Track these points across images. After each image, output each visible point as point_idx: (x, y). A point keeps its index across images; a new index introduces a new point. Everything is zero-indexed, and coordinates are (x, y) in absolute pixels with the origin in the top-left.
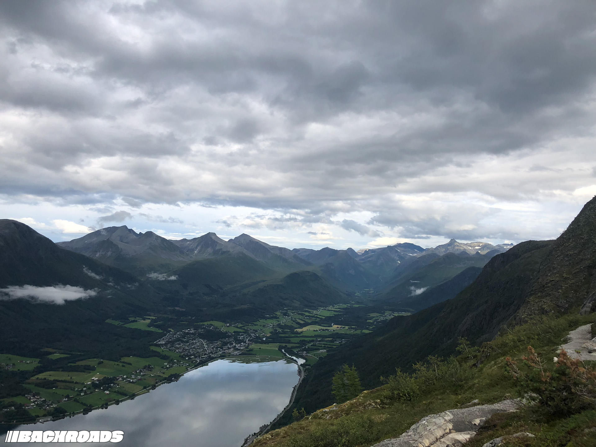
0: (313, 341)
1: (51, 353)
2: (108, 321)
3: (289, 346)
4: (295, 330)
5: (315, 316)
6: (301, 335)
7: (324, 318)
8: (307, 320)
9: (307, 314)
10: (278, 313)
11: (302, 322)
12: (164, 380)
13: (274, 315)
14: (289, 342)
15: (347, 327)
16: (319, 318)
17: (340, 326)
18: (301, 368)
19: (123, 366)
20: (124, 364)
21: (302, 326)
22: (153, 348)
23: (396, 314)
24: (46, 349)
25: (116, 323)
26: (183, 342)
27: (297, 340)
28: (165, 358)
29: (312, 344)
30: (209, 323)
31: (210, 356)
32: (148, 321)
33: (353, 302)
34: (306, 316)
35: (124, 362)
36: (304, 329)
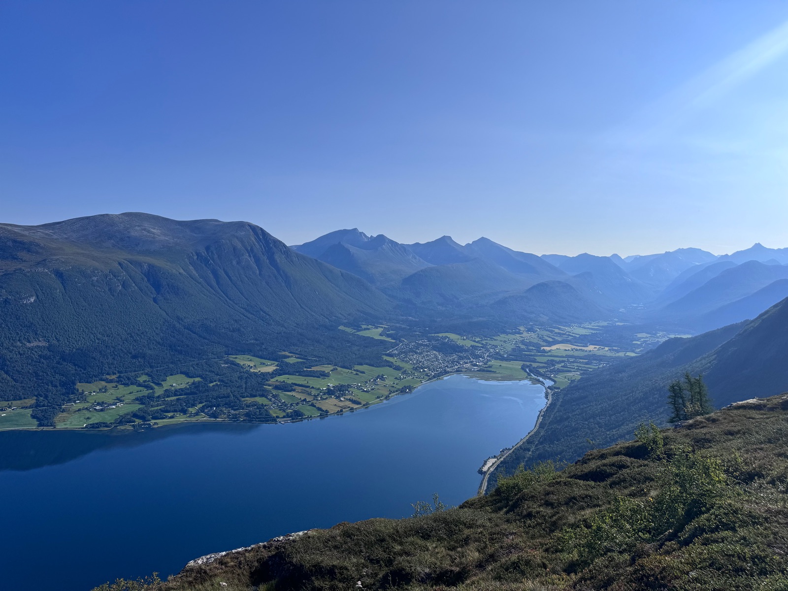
0: (563, 361)
1: (289, 357)
2: (341, 328)
3: (535, 365)
4: (542, 348)
5: (567, 333)
6: (549, 354)
7: (578, 336)
8: (556, 338)
9: (557, 331)
10: (522, 328)
11: (551, 340)
12: (397, 391)
13: (517, 330)
14: (535, 361)
15: (607, 349)
16: (571, 336)
17: (598, 347)
18: (549, 391)
19: (357, 374)
20: (358, 373)
21: (550, 344)
22: (385, 358)
23: (672, 336)
24: (283, 353)
25: (348, 330)
26: (416, 353)
27: (545, 359)
28: (398, 368)
29: (563, 364)
30: (444, 335)
31: (445, 370)
32: (380, 330)
33: (616, 320)
34: (556, 333)
35: (357, 371)
36: (554, 347)
